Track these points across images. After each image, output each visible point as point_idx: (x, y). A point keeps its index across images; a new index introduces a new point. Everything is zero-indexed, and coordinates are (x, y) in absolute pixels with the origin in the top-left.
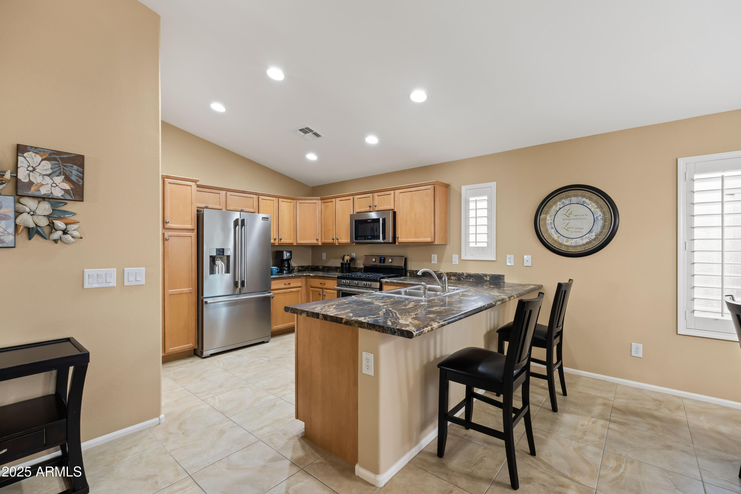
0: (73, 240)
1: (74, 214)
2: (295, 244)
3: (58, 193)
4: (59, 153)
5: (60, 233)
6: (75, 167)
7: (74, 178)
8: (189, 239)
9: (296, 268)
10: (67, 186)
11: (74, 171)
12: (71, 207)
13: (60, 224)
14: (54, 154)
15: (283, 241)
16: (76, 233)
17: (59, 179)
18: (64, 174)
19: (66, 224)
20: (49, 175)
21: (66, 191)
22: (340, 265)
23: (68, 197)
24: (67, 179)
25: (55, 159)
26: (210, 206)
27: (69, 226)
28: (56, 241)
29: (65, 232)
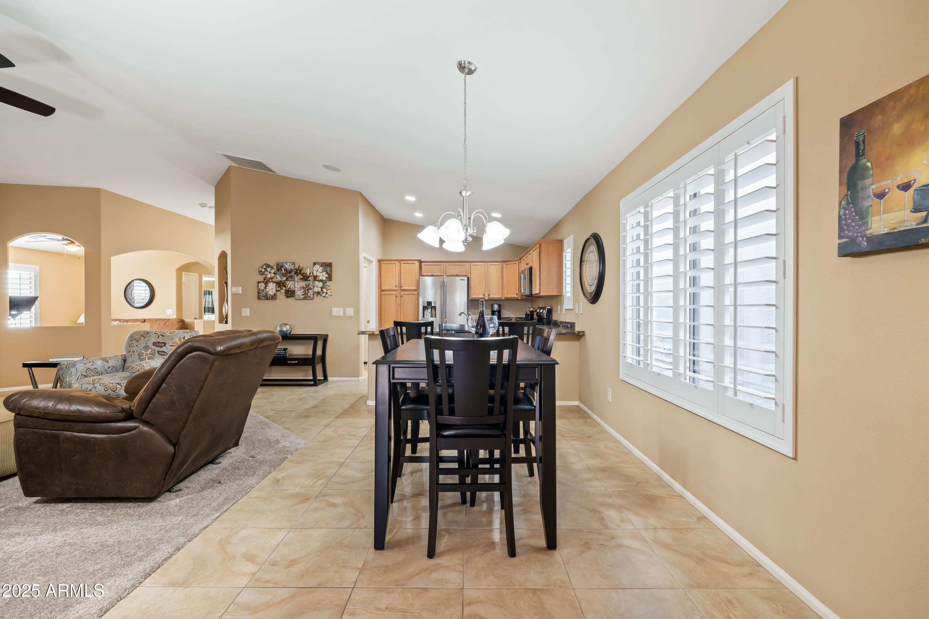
0: (329, 296)
1: (330, 286)
2: (503, 298)
3: (324, 279)
4: (324, 263)
5: (325, 294)
6: (329, 268)
7: (329, 272)
8: (414, 296)
9: (513, 319)
10: (327, 276)
11: (328, 269)
12: (328, 283)
13: (325, 290)
14: (323, 264)
15: (491, 296)
16: (330, 294)
17: (324, 273)
18: (326, 271)
19: (327, 290)
20: (321, 272)
21: (326, 277)
22: (524, 316)
23: (327, 280)
24: (327, 273)
25: (323, 266)
26: (434, 274)
27: (328, 291)
28: (324, 297)
29: (326, 293)
